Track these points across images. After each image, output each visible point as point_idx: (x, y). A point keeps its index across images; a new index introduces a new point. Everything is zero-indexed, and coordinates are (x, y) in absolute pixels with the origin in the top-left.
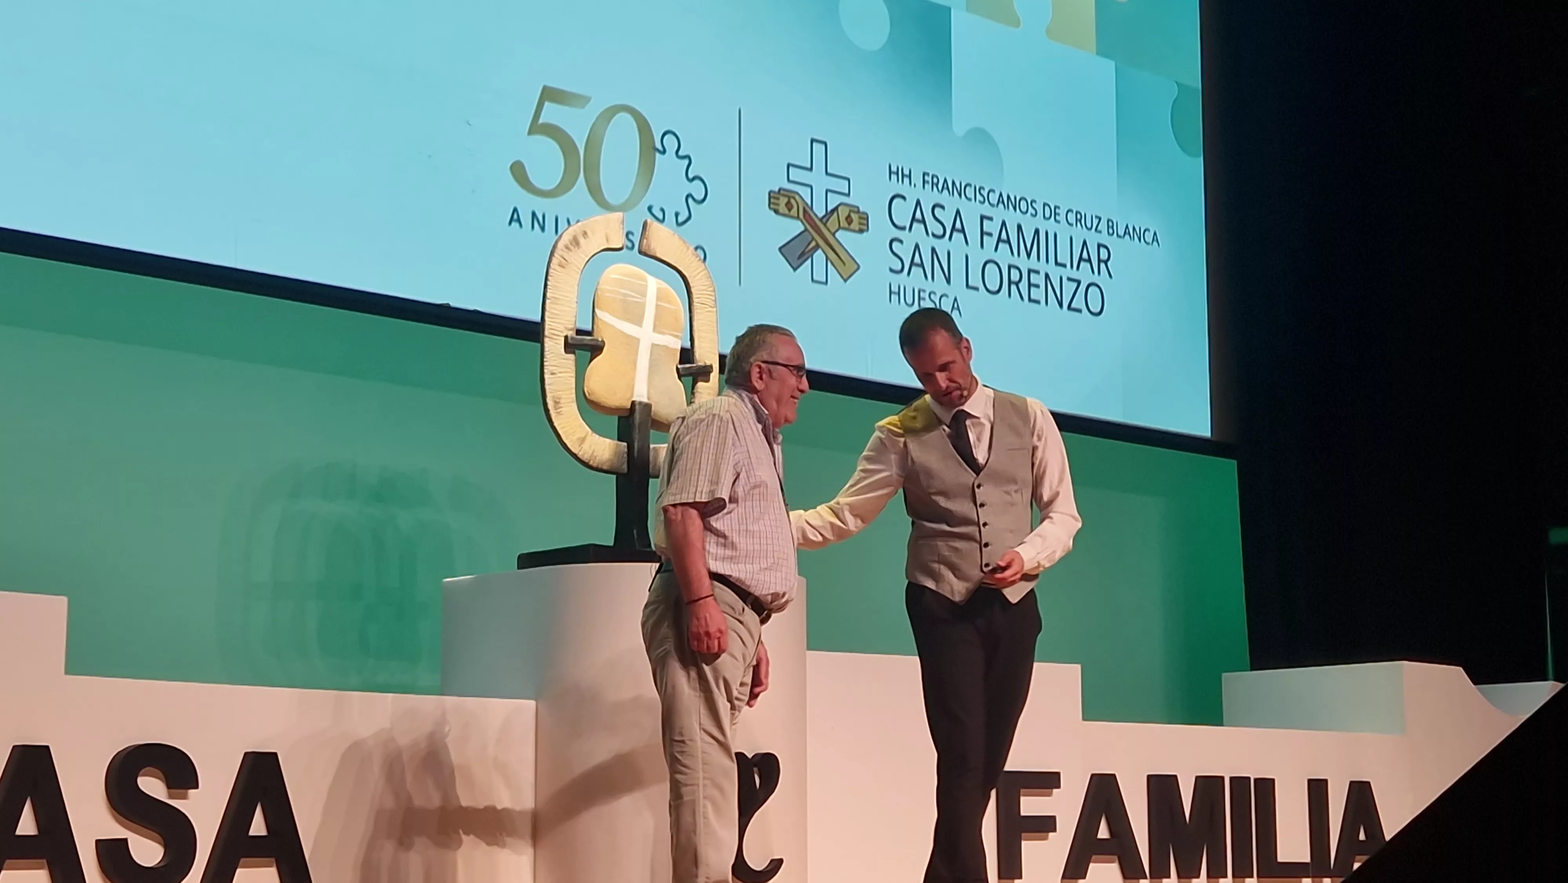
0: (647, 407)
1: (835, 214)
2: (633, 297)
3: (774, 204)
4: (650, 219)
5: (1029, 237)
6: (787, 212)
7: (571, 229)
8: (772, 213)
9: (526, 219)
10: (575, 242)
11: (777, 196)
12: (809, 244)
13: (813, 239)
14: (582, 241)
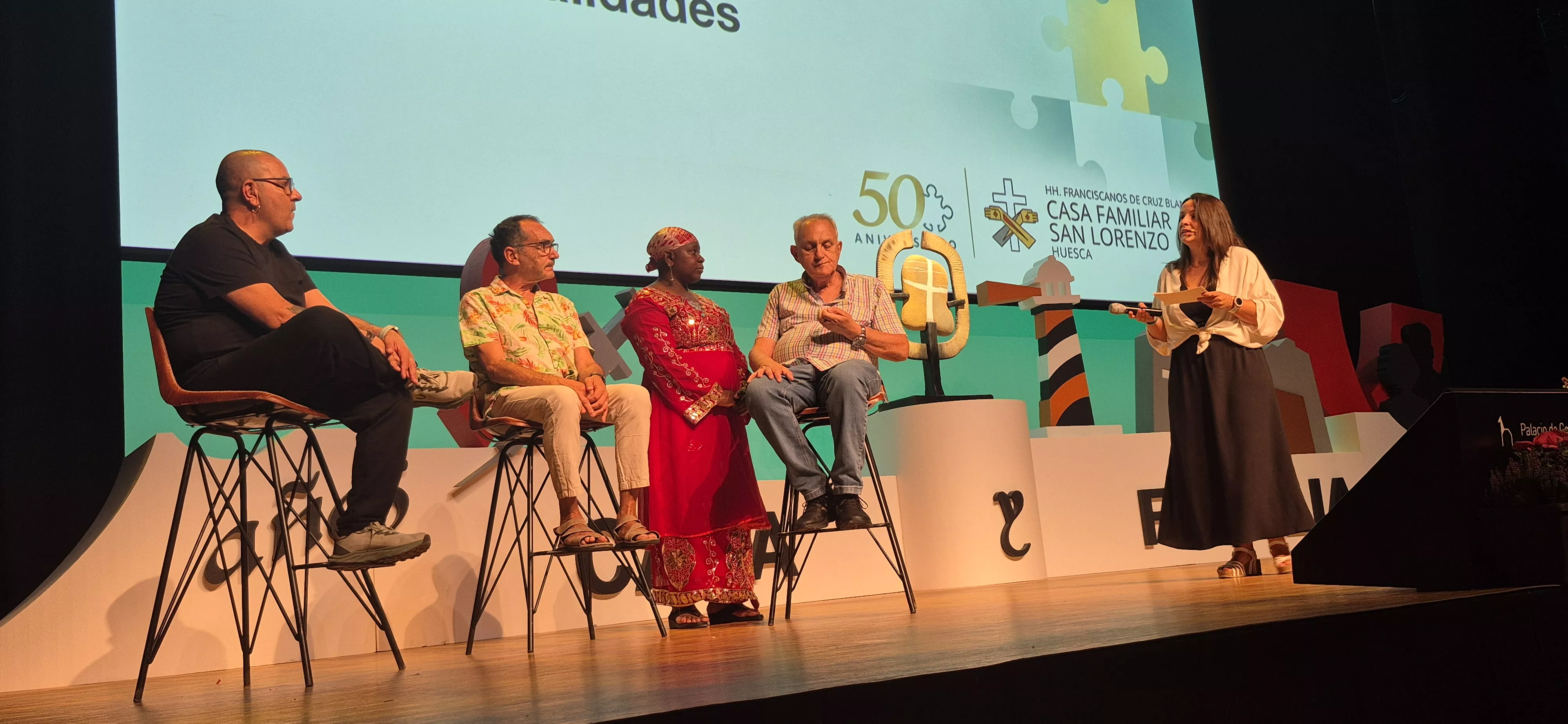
0: (934, 324)
1: (1020, 215)
2: (921, 270)
3: (987, 214)
4: (925, 230)
5: (1124, 213)
6: (994, 217)
7: (886, 241)
8: (987, 219)
9: (864, 238)
10: (889, 247)
11: (988, 210)
12: (1008, 232)
13: (1010, 229)
14: (892, 246)
